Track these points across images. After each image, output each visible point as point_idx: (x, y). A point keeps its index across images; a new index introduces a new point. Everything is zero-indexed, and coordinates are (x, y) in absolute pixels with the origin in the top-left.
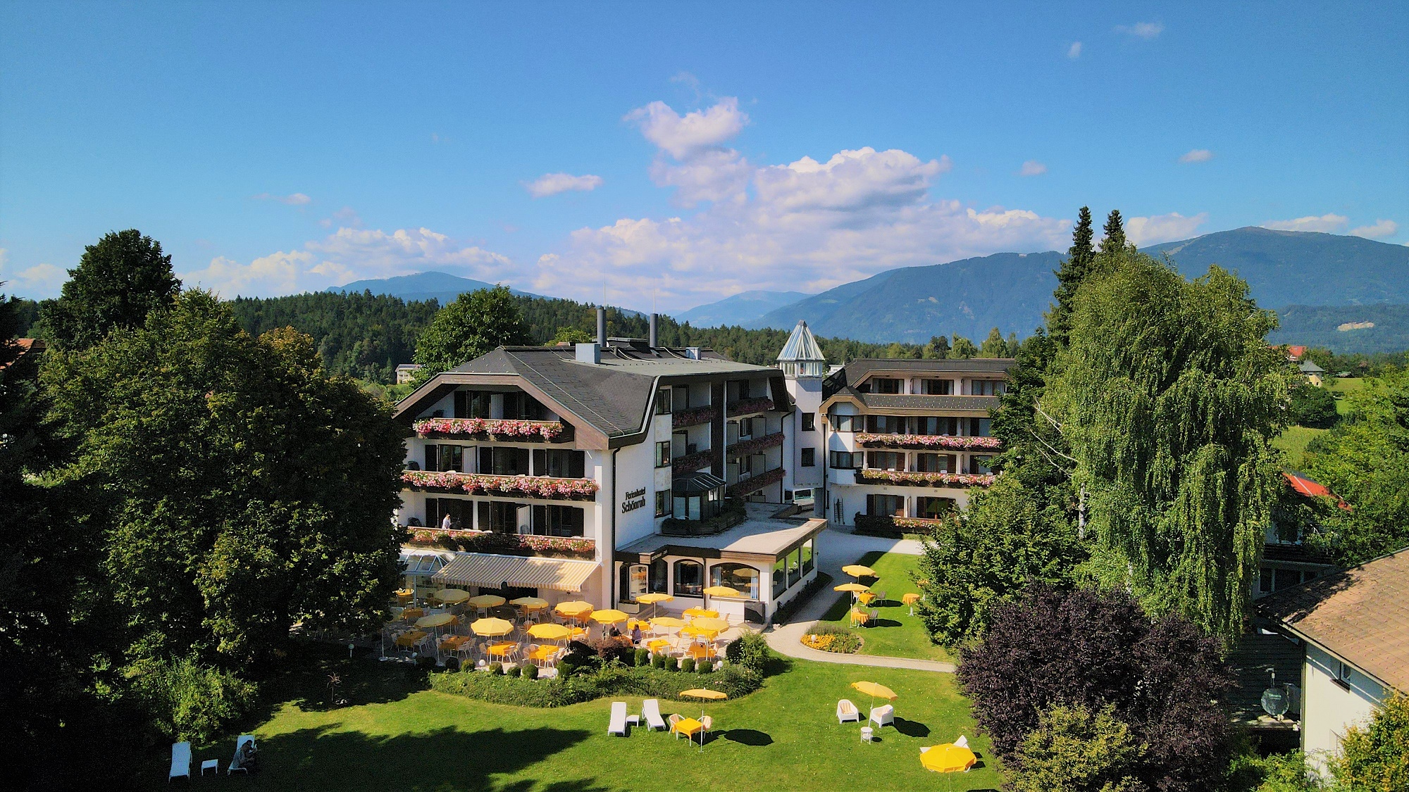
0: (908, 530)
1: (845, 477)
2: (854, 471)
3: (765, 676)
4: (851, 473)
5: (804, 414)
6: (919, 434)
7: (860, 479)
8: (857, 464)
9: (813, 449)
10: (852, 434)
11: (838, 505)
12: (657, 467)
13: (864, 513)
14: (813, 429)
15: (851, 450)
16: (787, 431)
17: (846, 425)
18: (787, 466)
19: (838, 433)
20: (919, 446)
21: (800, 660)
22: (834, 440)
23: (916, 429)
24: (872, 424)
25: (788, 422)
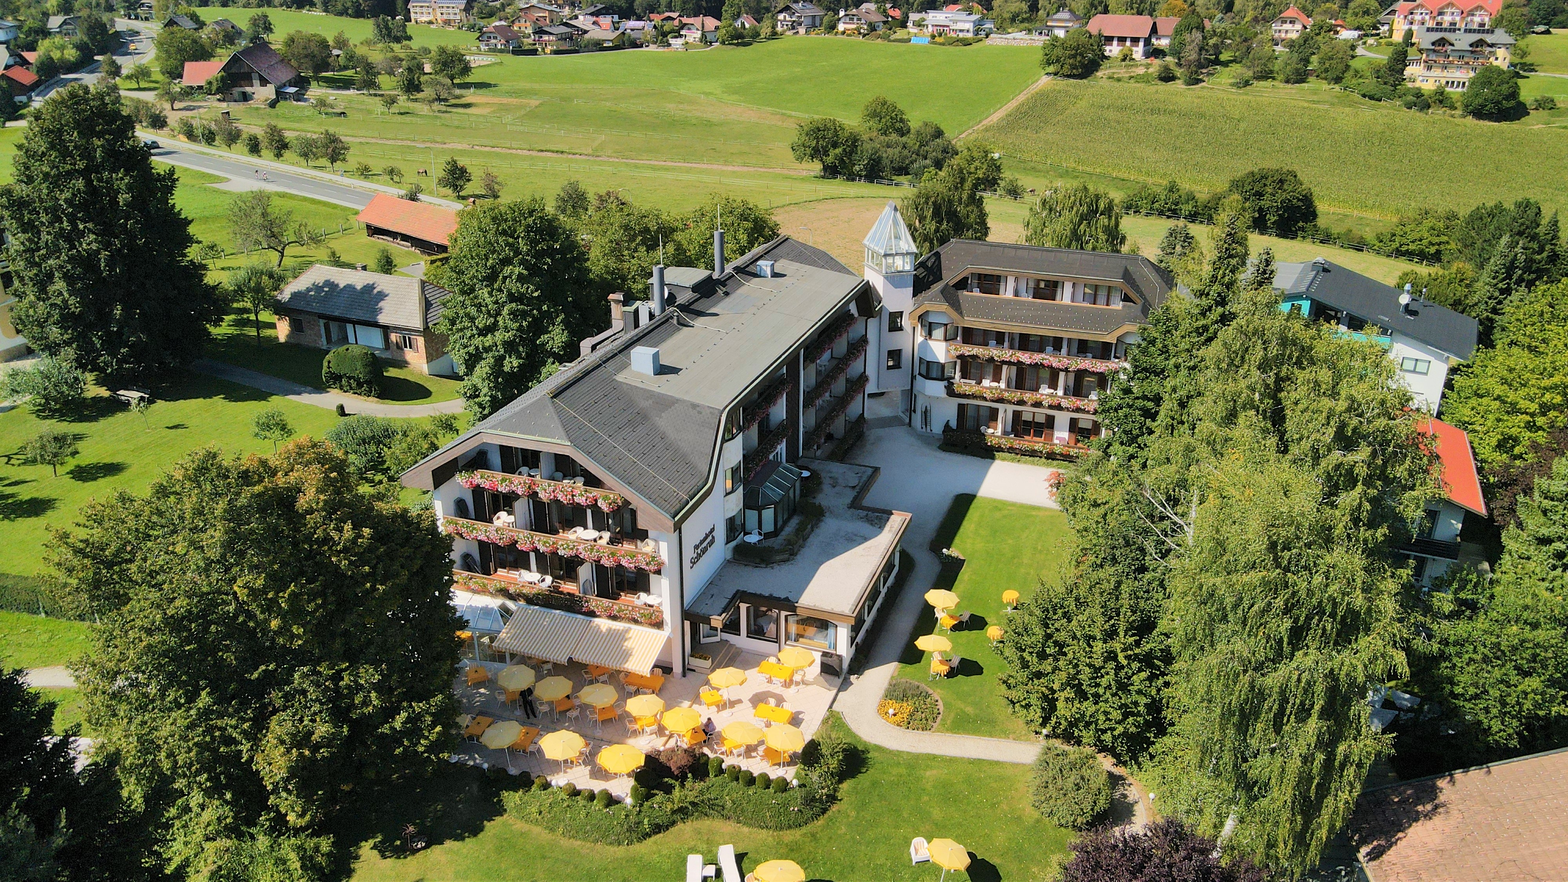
0: (1000, 449)
1: (936, 389)
2: (945, 383)
3: (840, 781)
4: (942, 385)
5: (890, 313)
6: (1019, 349)
7: (951, 392)
8: (947, 373)
9: (900, 351)
10: (944, 344)
11: (926, 413)
12: (727, 494)
13: (954, 424)
14: (901, 329)
15: (942, 361)
16: (872, 336)
17: (939, 333)
18: (871, 372)
19: (930, 342)
20: (1019, 364)
21: (879, 748)
22: (924, 346)
23: (1017, 345)
24: (969, 336)
25: (872, 323)
